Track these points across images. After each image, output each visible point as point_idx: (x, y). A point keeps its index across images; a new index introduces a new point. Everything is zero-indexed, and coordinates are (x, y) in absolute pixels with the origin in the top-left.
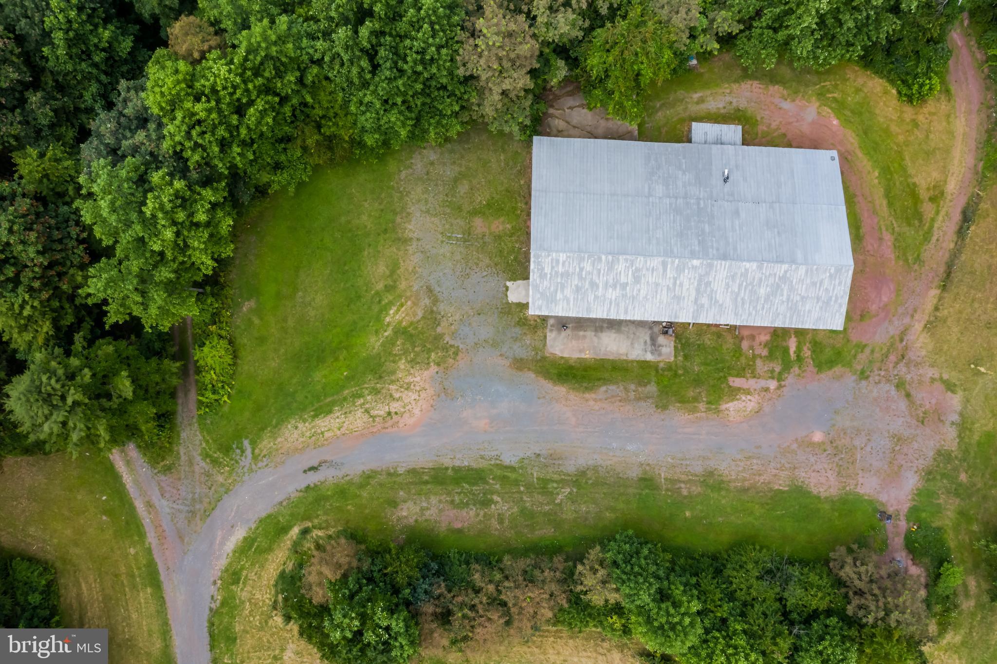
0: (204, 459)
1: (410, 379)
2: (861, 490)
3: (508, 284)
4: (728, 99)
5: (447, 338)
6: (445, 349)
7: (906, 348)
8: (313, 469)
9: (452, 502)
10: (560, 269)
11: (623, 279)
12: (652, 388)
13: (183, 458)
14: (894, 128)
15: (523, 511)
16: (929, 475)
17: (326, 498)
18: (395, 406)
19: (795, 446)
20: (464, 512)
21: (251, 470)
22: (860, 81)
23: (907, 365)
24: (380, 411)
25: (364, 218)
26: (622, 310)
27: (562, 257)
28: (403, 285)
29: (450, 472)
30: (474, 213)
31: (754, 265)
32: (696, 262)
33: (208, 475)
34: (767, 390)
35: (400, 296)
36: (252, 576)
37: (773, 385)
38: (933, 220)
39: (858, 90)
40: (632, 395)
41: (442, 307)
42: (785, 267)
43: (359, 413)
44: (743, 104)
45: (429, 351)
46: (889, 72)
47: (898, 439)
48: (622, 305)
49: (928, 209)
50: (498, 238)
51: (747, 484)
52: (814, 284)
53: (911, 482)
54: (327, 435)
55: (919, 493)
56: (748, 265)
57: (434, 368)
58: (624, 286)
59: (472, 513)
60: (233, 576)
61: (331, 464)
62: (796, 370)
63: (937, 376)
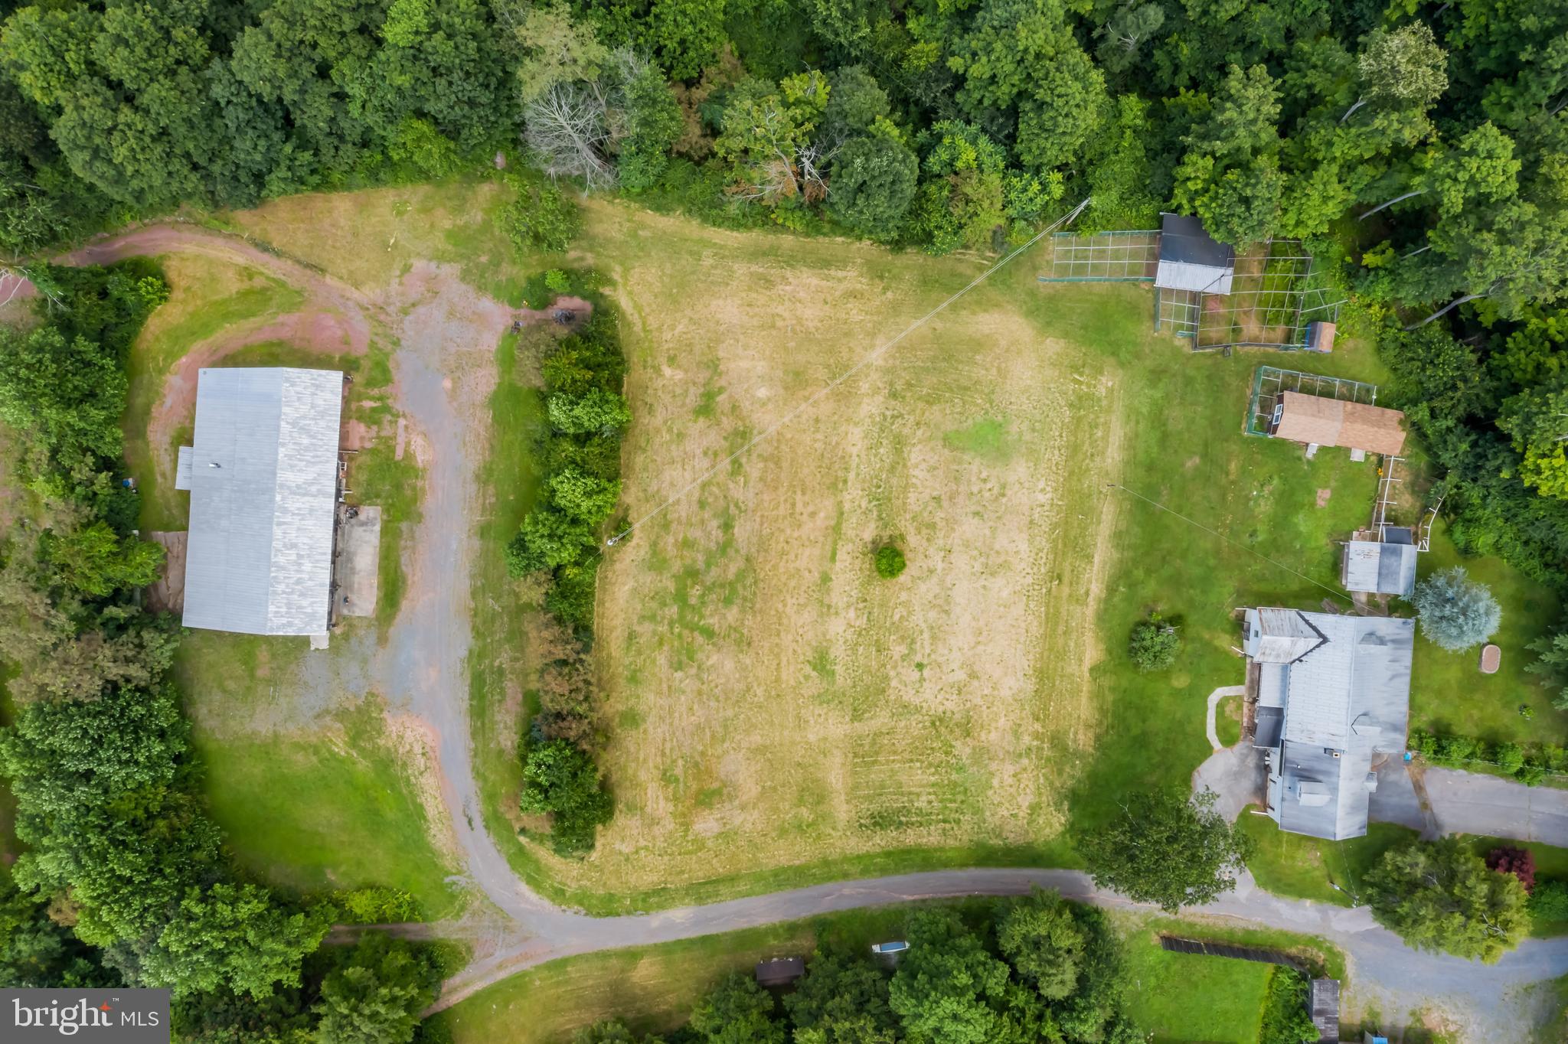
0: (460, 917)
1: (394, 735)
2: (494, 348)
3: (312, 648)
4: (162, 452)
5: (360, 702)
6: (368, 704)
7: (374, 305)
8: (470, 822)
9: (500, 701)
10: (284, 610)
11: (294, 557)
12: (404, 526)
13: (460, 936)
14: (190, 309)
15: (508, 640)
16: (481, 288)
17: (495, 811)
18: (417, 749)
19: (455, 404)
20: (509, 691)
21: (470, 876)
22: (149, 336)
23: (389, 305)
24: (421, 762)
25: (256, 771)
26: (324, 557)
27: (272, 608)
28: (314, 740)
29: (474, 703)
30: (252, 676)
31: (282, 451)
32: (278, 498)
33: (473, 914)
34: (406, 427)
35: (323, 742)
36: (558, 878)
37: (402, 422)
38: (268, 278)
39: (157, 339)
40: (409, 543)
41: (332, 707)
42: (283, 424)
43: (423, 780)
44: (167, 439)
45: (370, 718)
46: (139, 315)
47: (451, 314)
48: (318, 557)
49: (259, 282)
50: (274, 656)
51: (487, 446)
52: (299, 399)
53: (487, 304)
54: (441, 809)
55: (496, 297)
56: (281, 456)
57: (385, 715)
58: (299, 556)
59: (510, 684)
60: (559, 894)
61: (466, 807)
62: (390, 402)
63: (397, 280)
